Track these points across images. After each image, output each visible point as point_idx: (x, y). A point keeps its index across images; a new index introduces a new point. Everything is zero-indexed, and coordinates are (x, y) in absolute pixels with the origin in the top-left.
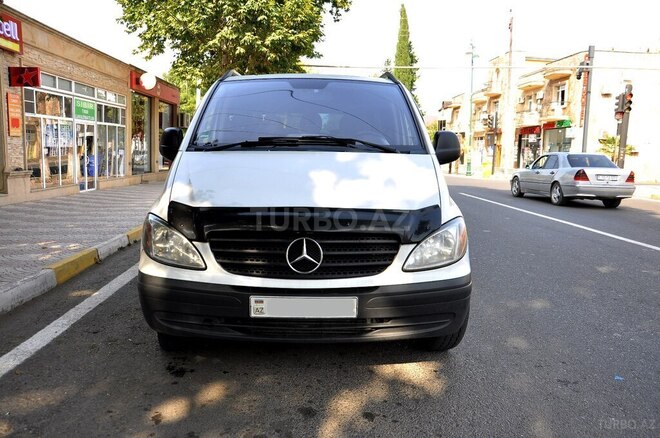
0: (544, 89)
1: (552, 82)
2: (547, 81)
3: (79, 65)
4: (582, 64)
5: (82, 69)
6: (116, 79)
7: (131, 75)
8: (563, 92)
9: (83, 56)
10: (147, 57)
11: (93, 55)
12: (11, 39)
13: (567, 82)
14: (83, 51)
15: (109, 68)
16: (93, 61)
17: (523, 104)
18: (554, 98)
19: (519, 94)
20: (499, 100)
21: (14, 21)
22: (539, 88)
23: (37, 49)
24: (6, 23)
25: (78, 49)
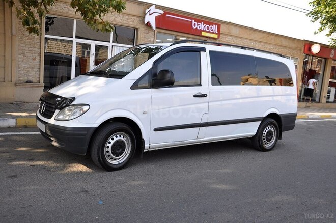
3: (260, 42)
5: (262, 44)
6: (292, 48)
7: (305, 46)
9: (263, 37)
10: (327, 35)
11: (272, 37)
12: (213, 33)
14: (264, 35)
15: (285, 43)
16: (272, 39)
21: (216, 24)
23: (231, 36)
24: (211, 26)
25: (260, 33)
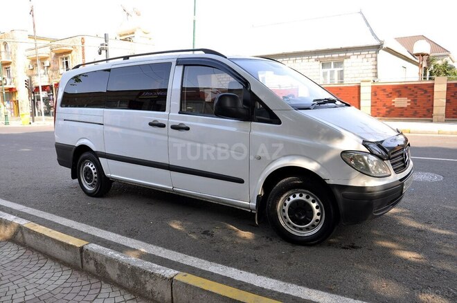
0: (50, 59)
1: (57, 55)
2: (53, 54)
4: (102, 45)
8: (67, 62)
13: (70, 55)
17: (32, 69)
18: (61, 66)
19: (28, 62)
20: (10, 66)
22: (45, 58)
